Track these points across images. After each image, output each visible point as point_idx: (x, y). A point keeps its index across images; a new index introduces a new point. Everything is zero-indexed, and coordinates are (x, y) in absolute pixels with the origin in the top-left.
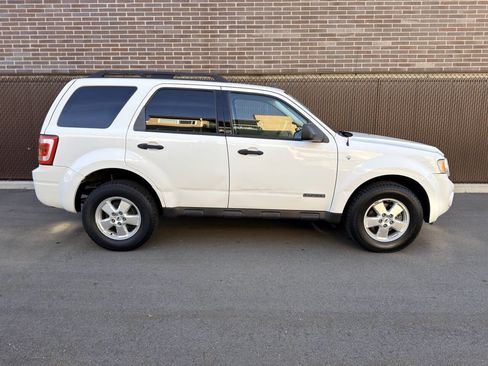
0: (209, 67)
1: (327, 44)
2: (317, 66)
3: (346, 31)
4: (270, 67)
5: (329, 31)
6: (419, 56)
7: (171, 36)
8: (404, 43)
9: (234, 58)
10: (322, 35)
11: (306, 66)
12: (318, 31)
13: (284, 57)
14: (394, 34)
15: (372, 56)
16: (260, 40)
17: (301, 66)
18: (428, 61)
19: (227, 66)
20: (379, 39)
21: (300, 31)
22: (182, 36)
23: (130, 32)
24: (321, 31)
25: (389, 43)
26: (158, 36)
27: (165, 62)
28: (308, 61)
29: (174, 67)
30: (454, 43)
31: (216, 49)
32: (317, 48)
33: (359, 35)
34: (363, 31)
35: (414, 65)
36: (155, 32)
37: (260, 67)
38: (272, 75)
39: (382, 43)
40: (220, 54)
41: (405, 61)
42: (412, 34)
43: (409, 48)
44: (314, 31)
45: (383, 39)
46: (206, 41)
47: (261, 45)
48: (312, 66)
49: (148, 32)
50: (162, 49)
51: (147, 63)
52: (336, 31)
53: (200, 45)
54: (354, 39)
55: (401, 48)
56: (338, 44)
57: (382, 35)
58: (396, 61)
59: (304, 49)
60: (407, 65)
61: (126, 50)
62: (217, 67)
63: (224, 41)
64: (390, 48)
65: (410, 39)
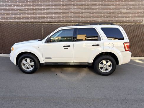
0: (35, 20)
1: (70, 14)
2: (67, 20)
3: (75, 10)
4: (53, 20)
5: (70, 10)
6: (98, 18)
7: (23, 11)
8: (93, 14)
9: (42, 17)
10: (68, 11)
11: (64, 20)
12: (67, 10)
13: (57, 18)
14: (90, 11)
15: (83, 18)
16: (50, 12)
17: (62, 20)
18: (100, 19)
19: (40, 20)
20: (85, 12)
21: (62, 10)
22: (26, 11)
23: (11, 9)
24: (68, 10)
25: (88, 14)
26: (19, 11)
27: (22, 19)
28: (64, 19)
29: (24, 20)
30: (108, 14)
31: (37, 15)
32: (67, 15)
33: (79, 11)
34: (80, 10)
35: (96, 20)
36: (18, 9)
37: (50, 20)
38: (54, 23)
39: (86, 14)
40: (38, 16)
41: (94, 19)
42: (95, 11)
43: (95, 15)
44: (66, 10)
45: (87, 12)
46: (33, 12)
47: (50, 14)
48: (66, 20)
49: (16, 9)
50: (21, 15)
51: (16, 19)
52: (73, 10)
53: (32, 13)
54: (78, 12)
55: (92, 15)
56: (73, 14)
57: (86, 11)
58: (91, 19)
59: (63, 15)
60: (94, 20)
61: (10, 15)
62: (37, 20)
63: (39, 12)
64: (89, 15)
65: (95, 12)
